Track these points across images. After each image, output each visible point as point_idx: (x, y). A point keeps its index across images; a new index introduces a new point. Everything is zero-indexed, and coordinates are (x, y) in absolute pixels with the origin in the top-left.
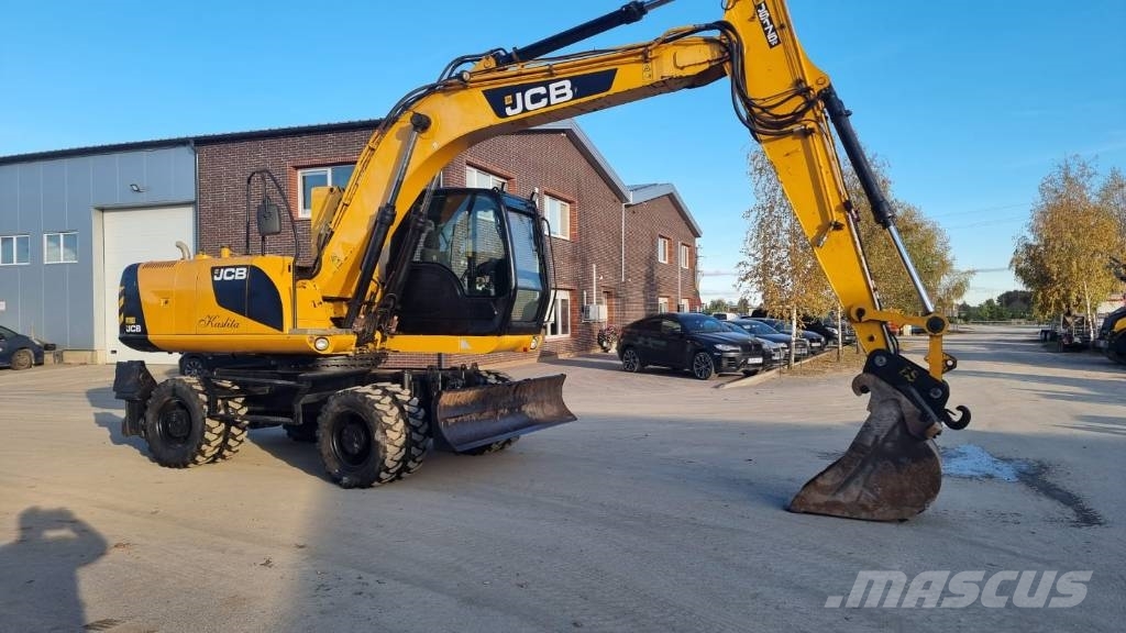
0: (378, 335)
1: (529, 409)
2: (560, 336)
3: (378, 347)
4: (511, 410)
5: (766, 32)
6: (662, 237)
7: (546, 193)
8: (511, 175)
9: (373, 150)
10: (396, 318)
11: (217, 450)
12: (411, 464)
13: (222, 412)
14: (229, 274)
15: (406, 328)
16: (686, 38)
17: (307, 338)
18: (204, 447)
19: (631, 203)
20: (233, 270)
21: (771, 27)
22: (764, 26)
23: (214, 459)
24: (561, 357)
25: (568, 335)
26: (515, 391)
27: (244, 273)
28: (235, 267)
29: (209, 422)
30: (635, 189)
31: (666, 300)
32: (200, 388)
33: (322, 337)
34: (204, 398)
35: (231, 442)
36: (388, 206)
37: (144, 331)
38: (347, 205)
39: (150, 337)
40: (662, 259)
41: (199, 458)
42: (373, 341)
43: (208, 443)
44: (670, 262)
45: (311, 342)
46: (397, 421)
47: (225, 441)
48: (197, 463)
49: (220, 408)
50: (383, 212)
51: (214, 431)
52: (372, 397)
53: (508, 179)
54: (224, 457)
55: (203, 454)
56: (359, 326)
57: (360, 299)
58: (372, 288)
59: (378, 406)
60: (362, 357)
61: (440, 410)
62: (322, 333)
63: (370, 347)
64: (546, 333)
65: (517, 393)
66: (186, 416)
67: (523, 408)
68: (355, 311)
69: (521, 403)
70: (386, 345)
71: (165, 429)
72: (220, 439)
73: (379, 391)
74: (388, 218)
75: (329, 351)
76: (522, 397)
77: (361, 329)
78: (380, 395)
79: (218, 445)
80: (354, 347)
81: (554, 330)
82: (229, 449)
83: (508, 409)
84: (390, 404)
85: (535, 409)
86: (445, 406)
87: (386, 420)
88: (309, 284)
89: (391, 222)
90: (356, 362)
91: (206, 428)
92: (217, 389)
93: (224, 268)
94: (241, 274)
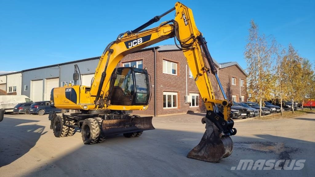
0: (105, 105)
2: (195, 106)
3: (105, 108)
4: (131, 126)
5: (185, 21)
10: (110, 101)
13: (68, 124)
14: (68, 90)
15: (112, 103)
16: (166, 25)
18: (62, 132)
19: (221, 68)
21: (186, 20)
22: (184, 20)
23: (66, 135)
24: (195, 112)
26: (132, 121)
28: (69, 88)
29: (63, 126)
30: (221, 64)
31: (236, 96)
32: (63, 118)
33: (85, 106)
34: (63, 120)
35: (70, 131)
37: (54, 104)
39: (55, 105)
41: (62, 135)
42: (104, 106)
43: (64, 131)
44: (237, 85)
45: (82, 107)
46: (96, 127)
47: (69, 131)
48: (61, 136)
49: (67, 123)
50: (103, 74)
51: (65, 128)
52: (91, 121)
53: (177, 63)
54: (69, 135)
55: (62, 134)
56: (98, 103)
57: (99, 96)
58: (102, 93)
59: (91, 123)
60: (100, 111)
61: (103, 125)
62: (85, 105)
63: (103, 108)
64: (190, 105)
65: (133, 121)
66: (60, 125)
67: (136, 125)
68: (97, 99)
69: (134, 124)
70: (108, 108)
71: (57, 127)
72: (67, 131)
73: (94, 119)
74: (104, 75)
75: (87, 109)
76: (135, 122)
77: (98, 104)
78: (94, 121)
79: (67, 132)
80: (97, 108)
81: (193, 105)
82: (70, 133)
83: (129, 125)
84: (96, 123)
85: (141, 126)
86: (105, 124)
87: (93, 127)
88: (88, 92)
89: (105, 76)
90: (99, 112)
91: (63, 128)
92: (66, 118)
93: (68, 89)
94: (70, 90)
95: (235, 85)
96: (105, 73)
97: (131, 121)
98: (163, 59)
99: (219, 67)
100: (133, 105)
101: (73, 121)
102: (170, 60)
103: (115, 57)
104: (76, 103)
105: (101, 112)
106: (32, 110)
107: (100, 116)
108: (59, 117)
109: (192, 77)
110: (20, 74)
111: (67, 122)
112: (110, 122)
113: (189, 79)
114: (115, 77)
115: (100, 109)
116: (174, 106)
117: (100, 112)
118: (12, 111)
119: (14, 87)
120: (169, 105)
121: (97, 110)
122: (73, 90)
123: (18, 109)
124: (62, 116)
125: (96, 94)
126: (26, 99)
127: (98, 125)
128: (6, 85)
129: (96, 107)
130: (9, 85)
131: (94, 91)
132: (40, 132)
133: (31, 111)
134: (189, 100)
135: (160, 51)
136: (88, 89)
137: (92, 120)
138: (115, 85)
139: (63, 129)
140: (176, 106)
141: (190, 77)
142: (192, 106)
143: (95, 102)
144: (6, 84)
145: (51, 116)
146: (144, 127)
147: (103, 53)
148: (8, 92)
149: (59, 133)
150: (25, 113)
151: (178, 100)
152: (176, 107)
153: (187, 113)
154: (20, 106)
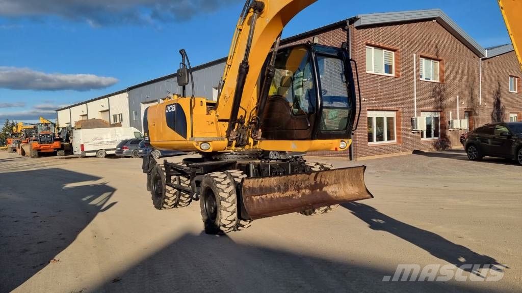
0: (251, 141)
1: (330, 190)
2: (433, 138)
3: (252, 147)
4: (313, 191)
6: (511, 76)
7: (422, 57)
8: (396, 48)
9: (240, 30)
10: (260, 130)
11: (174, 202)
13: (175, 183)
14: (171, 108)
15: (266, 136)
17: (195, 143)
18: (166, 200)
19: (486, 57)
20: (171, 106)
23: (176, 205)
25: (439, 138)
26: (315, 177)
28: (172, 105)
29: (167, 187)
30: (489, 49)
31: (516, 115)
32: (164, 169)
33: (205, 142)
34: (165, 174)
35: (182, 198)
36: (243, 62)
37: (149, 141)
38: (230, 65)
39: (151, 143)
40: (512, 89)
41: (165, 205)
42: (248, 144)
43: (168, 198)
44: (519, 92)
45: (197, 145)
46: (230, 195)
47: (179, 197)
48: (165, 208)
49: (175, 180)
50: (241, 67)
51: (171, 192)
52: (217, 179)
53: (394, 50)
54: (181, 205)
55: (166, 203)
56: (233, 136)
57: (234, 119)
58: (241, 113)
59: (218, 185)
60: (240, 153)
61: (245, 191)
62: (205, 140)
63: (247, 147)
64: (422, 136)
65: (318, 179)
66: (161, 184)
67: (325, 189)
68: (231, 127)
69: (321, 186)
70: (257, 146)
71: (156, 189)
72: (175, 196)
73: (225, 175)
74: (244, 70)
75: (210, 150)
76: (323, 180)
77: (234, 137)
78: (225, 178)
79: (175, 199)
80: (233, 147)
81: (429, 135)
82: (182, 201)
84: (228, 184)
85: (337, 189)
86: (250, 188)
87: (222, 194)
88: (213, 112)
89: (247, 72)
90: (237, 156)
91: (166, 190)
92: (172, 170)
93: (169, 105)
94: (174, 108)
95: (516, 92)
96: (247, 63)
97: (313, 179)
98: (367, 44)
99: (483, 56)
100: (315, 139)
102: (381, 45)
103: (268, 20)
104: (185, 136)
105: (244, 156)
106: (141, 151)
107: (240, 167)
108: (159, 167)
109: (426, 79)
110: (126, 94)
111: (173, 178)
112: (262, 184)
113: (419, 82)
114: (270, 73)
115: (240, 148)
116: (389, 139)
117: (241, 156)
118: (114, 152)
119: (119, 114)
120: (380, 138)
121: (231, 151)
122: (179, 107)
123: (122, 148)
124: (163, 166)
125: (228, 116)
126: (134, 132)
127: (235, 190)
128: (108, 112)
129: (230, 145)
130: (113, 112)
131: (225, 110)
133: (140, 153)
134: (421, 125)
135: (358, 28)
136: (212, 106)
137: (218, 175)
138: (271, 93)
139: (167, 194)
140: (393, 139)
141: (421, 79)
142: (425, 139)
143: (228, 133)
144: (108, 110)
145: (146, 165)
146: (345, 192)
147: (241, 16)
148: (112, 122)
149: (160, 201)
150: (133, 156)
151: (398, 126)
152: (395, 141)
154: (124, 144)
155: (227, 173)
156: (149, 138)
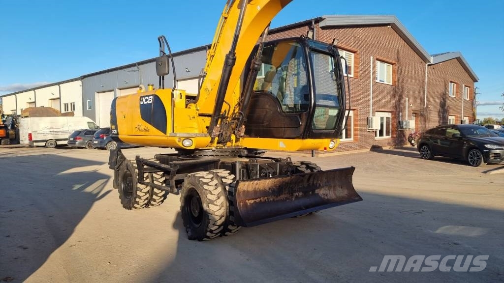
0: (233, 137)
1: (322, 192)
2: (385, 137)
3: (233, 145)
4: (306, 194)
6: (451, 82)
7: (378, 59)
8: (356, 50)
9: (226, 18)
10: (243, 126)
11: (146, 201)
12: (230, 227)
13: (148, 181)
14: (147, 100)
15: (249, 133)
17: (177, 140)
18: (137, 200)
19: (432, 63)
20: (147, 98)
23: (147, 205)
24: (384, 148)
25: (390, 136)
26: (309, 179)
27: (151, 100)
28: (149, 96)
29: (139, 185)
30: (435, 56)
31: (454, 117)
32: (136, 165)
33: (188, 138)
34: (137, 171)
35: (154, 197)
36: (230, 52)
37: (118, 134)
38: (213, 56)
39: (120, 136)
40: (452, 94)
41: (136, 205)
42: (230, 141)
43: (140, 197)
44: (457, 96)
45: (179, 141)
46: (219, 198)
47: (152, 196)
48: (136, 208)
49: (147, 177)
50: (227, 57)
51: (143, 190)
52: (204, 180)
53: (354, 52)
54: (152, 205)
55: (137, 203)
56: (216, 132)
57: (217, 115)
58: (225, 107)
59: (205, 187)
60: (222, 151)
61: (239, 194)
62: (187, 136)
63: (229, 144)
64: (376, 136)
65: (311, 180)
66: (131, 181)
67: (317, 191)
68: (214, 122)
69: (314, 187)
70: (239, 143)
71: (125, 187)
72: (148, 195)
73: (211, 176)
74: (230, 61)
75: (193, 148)
77: (218, 133)
78: (212, 179)
79: (147, 199)
80: (215, 144)
81: (381, 134)
82: (155, 200)
83: (303, 192)
84: (216, 185)
85: (327, 192)
86: (244, 191)
87: (209, 196)
88: (193, 106)
89: (233, 64)
90: (218, 154)
91: (138, 189)
92: (145, 167)
93: (145, 97)
94: (150, 100)
95: (455, 96)
96: (234, 55)
97: (306, 180)
99: (429, 62)
100: (306, 138)
101: (162, 173)
102: (342, 46)
103: (259, 8)
104: (164, 131)
105: (225, 154)
106: (97, 142)
107: (224, 166)
108: (129, 164)
109: (380, 81)
110: (79, 82)
111: (146, 175)
112: (257, 187)
113: (375, 83)
114: (256, 66)
115: (221, 145)
117: (222, 154)
118: (66, 142)
119: (71, 104)
121: (213, 148)
122: (157, 99)
123: (75, 139)
124: (135, 162)
125: (211, 111)
126: (88, 122)
127: (223, 192)
128: (59, 100)
129: (212, 142)
130: (63, 101)
131: (207, 104)
132: (95, 192)
133: (96, 144)
134: (376, 125)
135: (323, 28)
136: (192, 99)
137: (204, 175)
138: (255, 89)
139: (139, 193)
140: (350, 137)
141: (377, 81)
142: (378, 137)
143: (209, 129)
144: (59, 98)
145: (113, 160)
146: (335, 194)
147: (228, 3)
148: (63, 111)
149: (130, 201)
150: (87, 147)
151: (355, 124)
152: (352, 139)
153: (371, 150)
154: (78, 134)
155: (213, 173)
156: (117, 131)
